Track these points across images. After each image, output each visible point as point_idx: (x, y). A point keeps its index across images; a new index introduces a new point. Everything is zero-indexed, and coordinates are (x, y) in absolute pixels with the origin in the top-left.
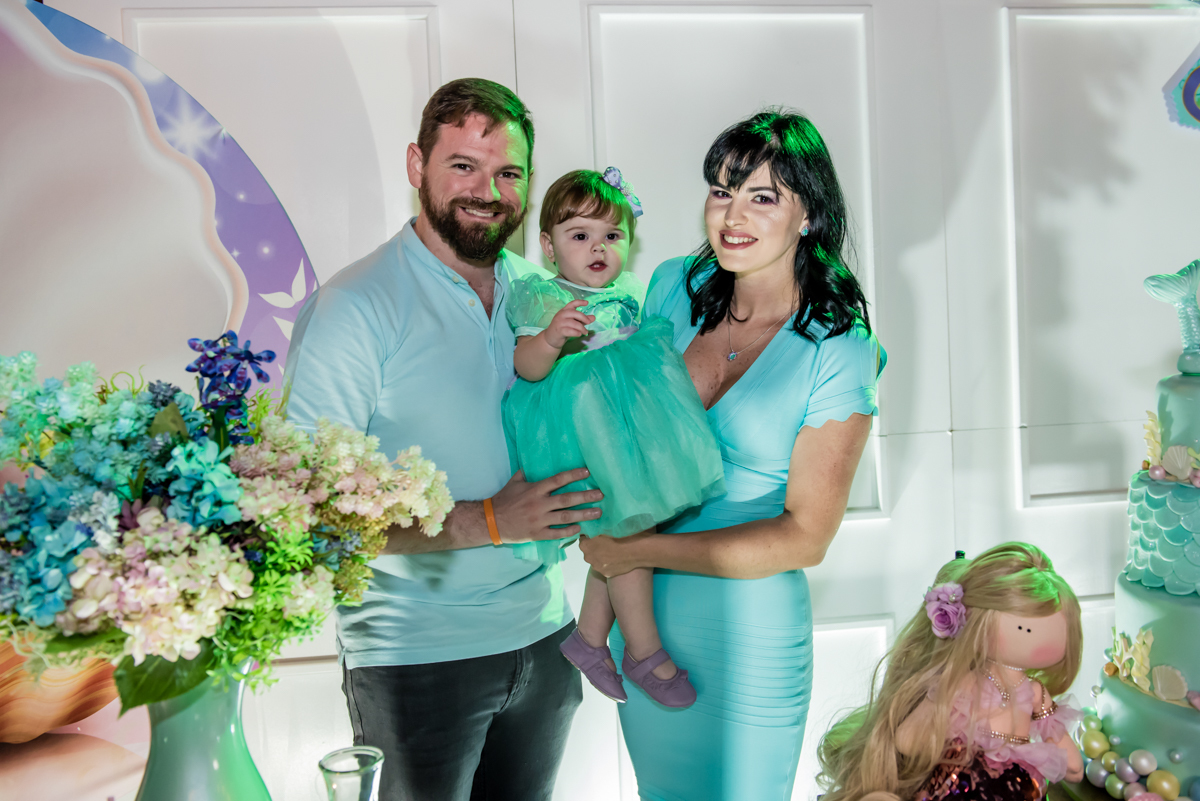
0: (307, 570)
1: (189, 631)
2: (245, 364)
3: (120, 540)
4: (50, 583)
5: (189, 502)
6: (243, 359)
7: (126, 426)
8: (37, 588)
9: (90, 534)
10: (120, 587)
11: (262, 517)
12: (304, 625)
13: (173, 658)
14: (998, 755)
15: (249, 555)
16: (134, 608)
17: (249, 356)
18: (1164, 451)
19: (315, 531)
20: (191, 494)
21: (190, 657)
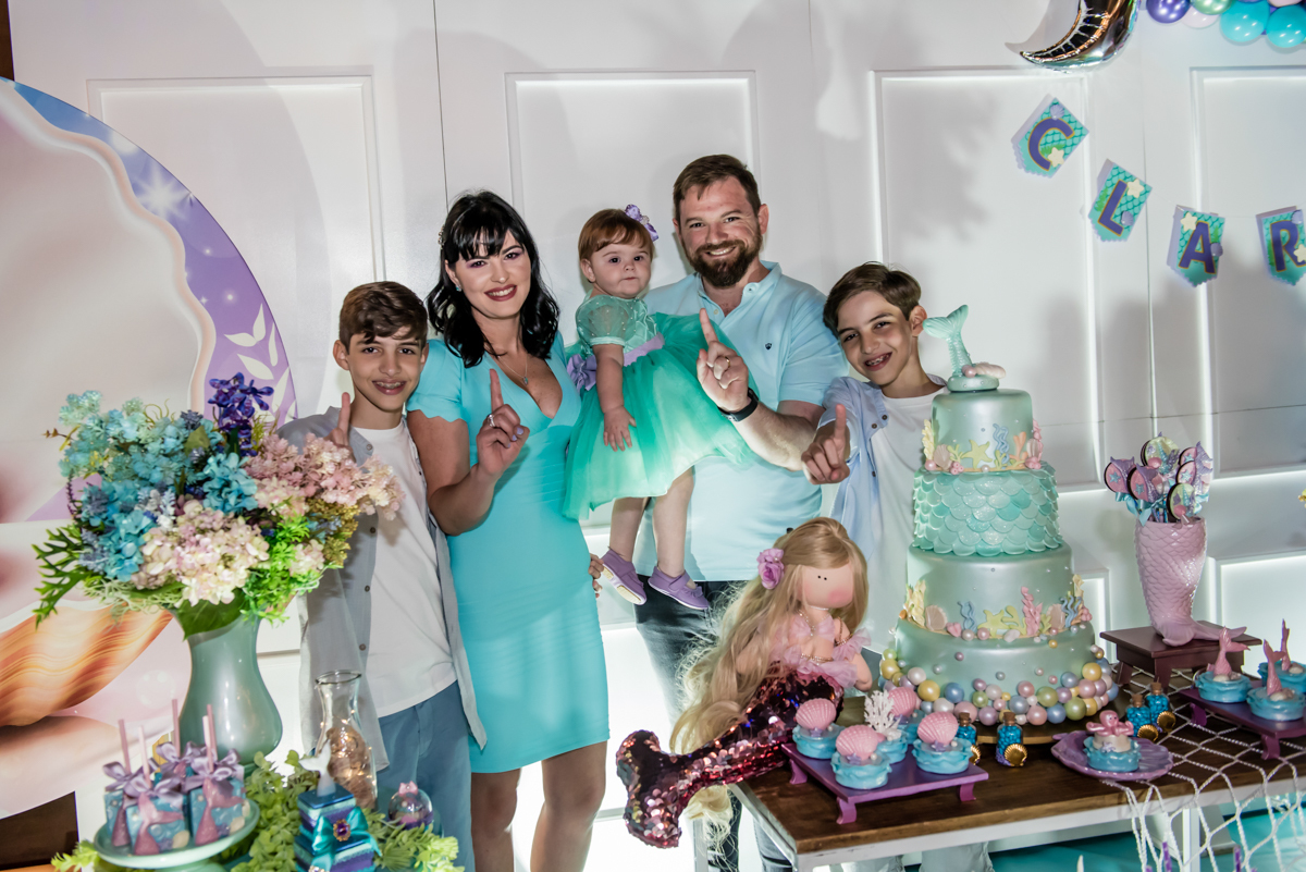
0: (306, 541)
1: (229, 583)
2: (251, 397)
3: (175, 522)
4: (128, 554)
5: (220, 496)
6: (249, 394)
7: (171, 443)
8: (119, 556)
9: (155, 520)
10: (179, 553)
11: (272, 505)
12: (304, 581)
13: (217, 603)
14: (805, 668)
15: (265, 533)
16: (189, 567)
17: (254, 392)
18: (935, 449)
19: (308, 515)
20: (221, 490)
21: (227, 602)
